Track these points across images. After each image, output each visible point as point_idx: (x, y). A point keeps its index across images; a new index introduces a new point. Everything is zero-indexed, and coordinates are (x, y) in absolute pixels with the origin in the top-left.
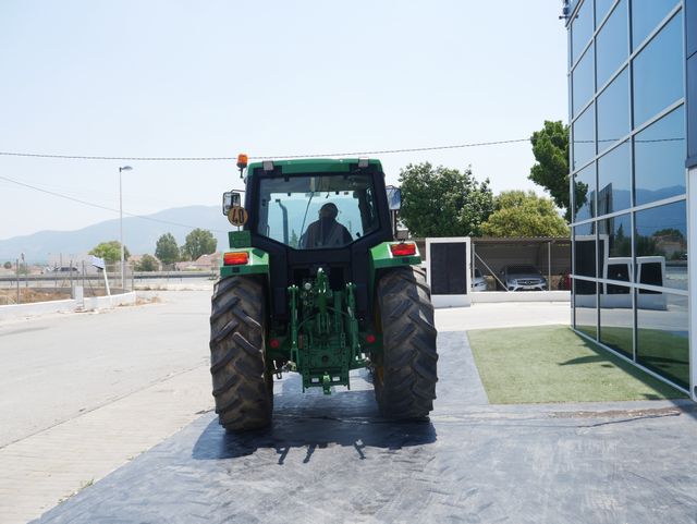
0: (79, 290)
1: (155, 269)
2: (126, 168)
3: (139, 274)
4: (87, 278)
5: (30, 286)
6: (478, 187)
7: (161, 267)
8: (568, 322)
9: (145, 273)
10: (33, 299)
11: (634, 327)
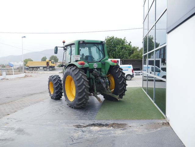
0: (4, 73)
2: (24, 37)
6: (128, 44)
8: (142, 86)
11: (154, 87)
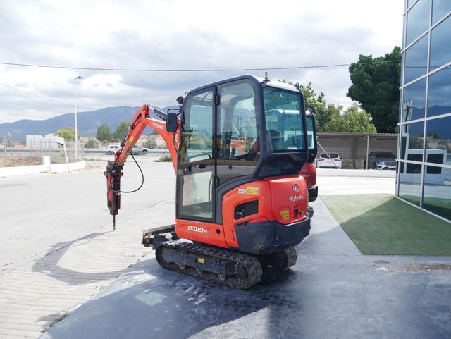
0: (47, 159)
1: (97, 147)
2: (79, 77)
3: (86, 150)
4: (52, 151)
5: (14, 155)
7: (100, 146)
9: (90, 149)
10: (16, 164)
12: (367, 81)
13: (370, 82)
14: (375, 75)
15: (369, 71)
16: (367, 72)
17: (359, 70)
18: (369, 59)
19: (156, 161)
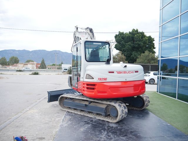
12: (122, 42)
13: (123, 42)
14: (126, 40)
15: (123, 38)
16: (122, 38)
17: (119, 38)
18: (123, 33)
19: (30, 74)
